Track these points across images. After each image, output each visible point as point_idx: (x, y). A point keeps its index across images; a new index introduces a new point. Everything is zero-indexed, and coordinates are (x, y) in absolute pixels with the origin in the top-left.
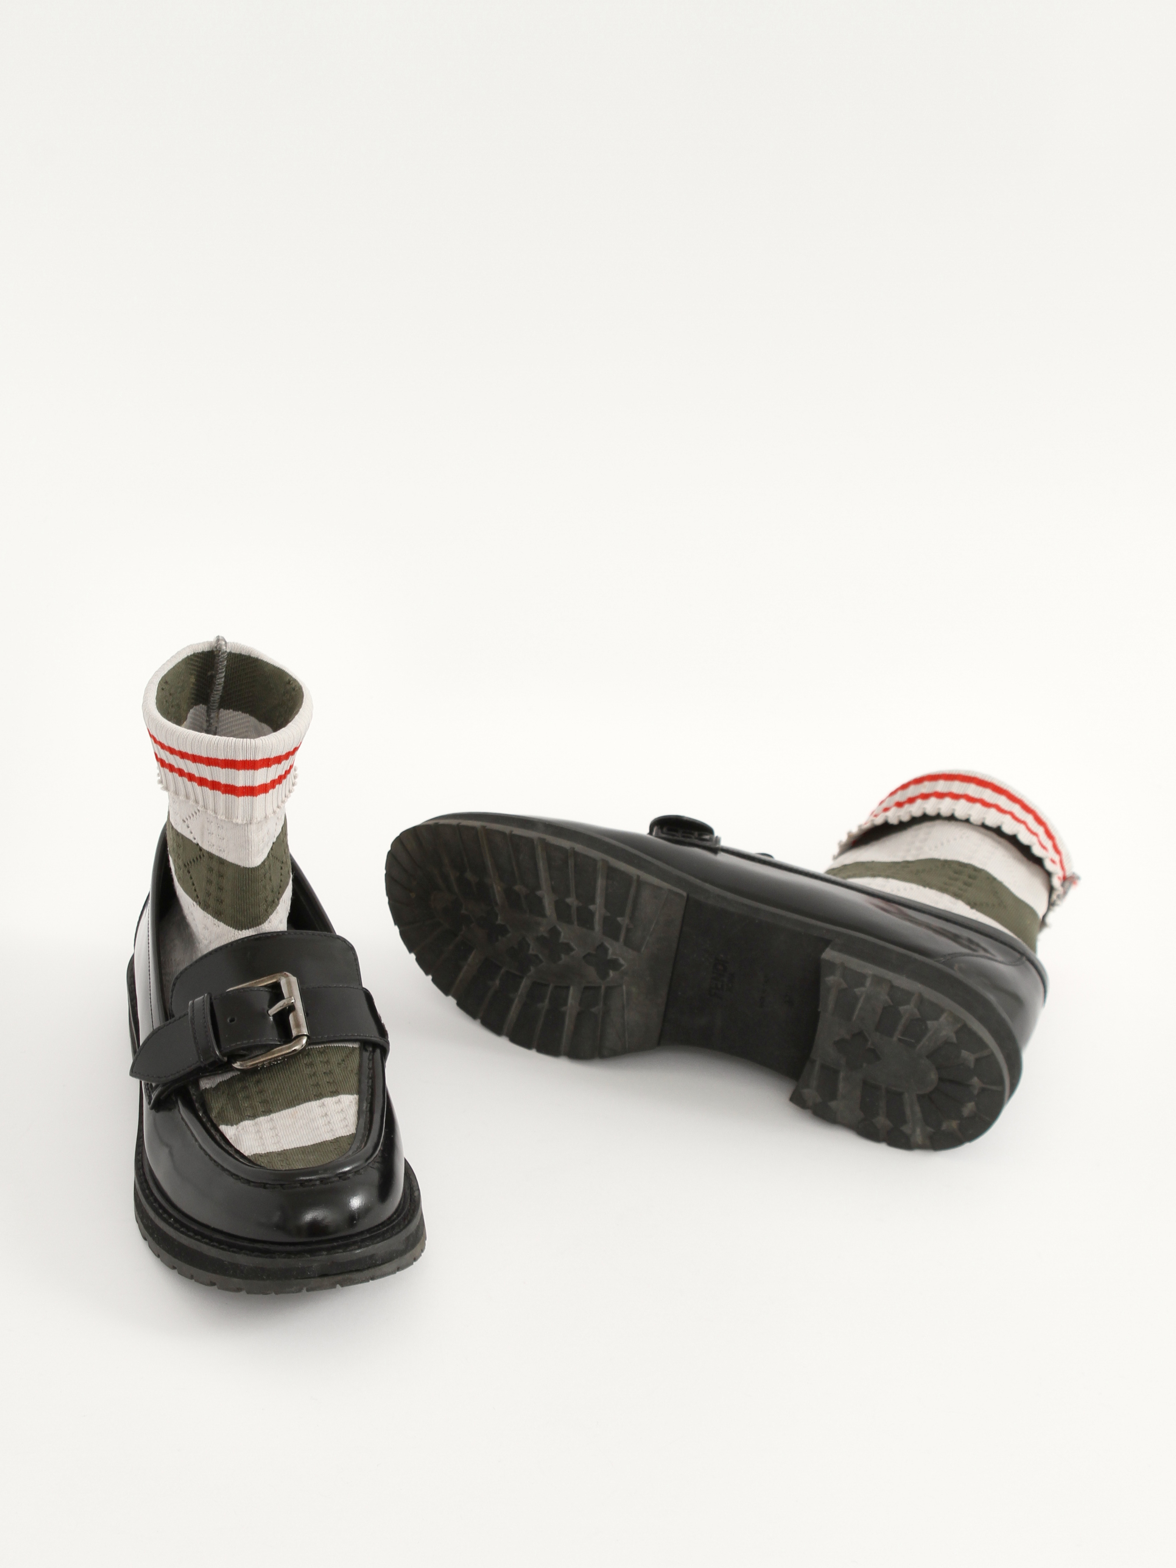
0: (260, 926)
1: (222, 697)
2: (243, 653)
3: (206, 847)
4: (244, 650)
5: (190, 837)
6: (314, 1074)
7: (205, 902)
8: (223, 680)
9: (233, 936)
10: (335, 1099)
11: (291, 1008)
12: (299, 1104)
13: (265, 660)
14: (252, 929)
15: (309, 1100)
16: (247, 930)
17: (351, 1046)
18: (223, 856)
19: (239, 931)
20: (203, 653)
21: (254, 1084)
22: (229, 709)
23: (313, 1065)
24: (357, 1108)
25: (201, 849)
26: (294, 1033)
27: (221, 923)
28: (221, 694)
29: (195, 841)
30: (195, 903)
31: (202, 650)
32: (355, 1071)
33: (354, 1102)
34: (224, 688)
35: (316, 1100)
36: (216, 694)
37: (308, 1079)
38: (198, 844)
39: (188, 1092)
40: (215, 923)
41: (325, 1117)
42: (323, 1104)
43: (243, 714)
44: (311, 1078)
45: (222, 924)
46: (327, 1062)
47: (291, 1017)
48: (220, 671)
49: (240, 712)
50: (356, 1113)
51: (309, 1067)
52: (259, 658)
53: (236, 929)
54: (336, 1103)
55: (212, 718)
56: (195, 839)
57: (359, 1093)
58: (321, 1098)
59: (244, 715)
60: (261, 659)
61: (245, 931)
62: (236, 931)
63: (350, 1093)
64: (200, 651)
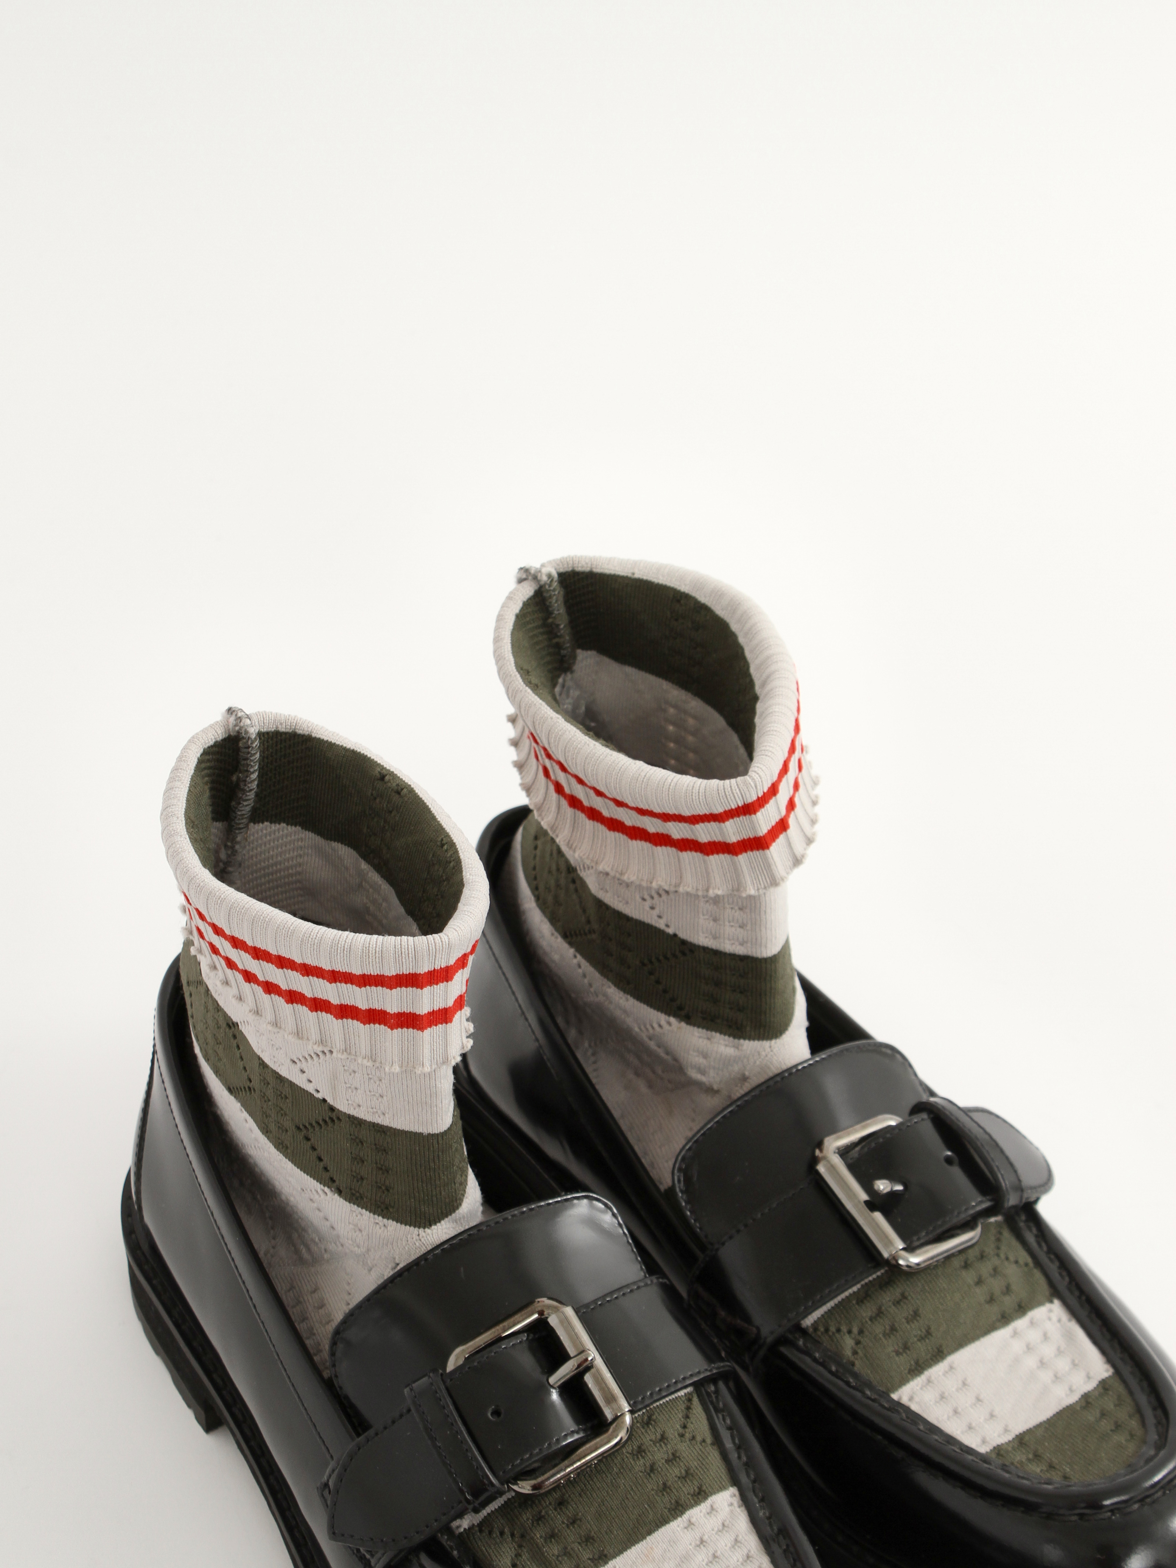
0: (457, 1212)
1: (254, 810)
2: (282, 729)
3: (342, 1106)
4: (281, 724)
5: (310, 1088)
6: (652, 1469)
7: (351, 1189)
8: (256, 783)
9: (416, 1240)
10: (704, 1507)
11: (586, 1367)
12: (650, 1533)
13: (326, 739)
14: (446, 1219)
15: (663, 1521)
16: (438, 1224)
17: (683, 1394)
18: (385, 1121)
19: (426, 1230)
20: (216, 745)
21: (555, 1509)
22: (263, 823)
23: (644, 1451)
24: (746, 1512)
25: (332, 1109)
26: (609, 1414)
27: (390, 1221)
28: (252, 805)
29: (319, 1096)
30: (326, 1189)
31: (214, 741)
32: (709, 1440)
33: (736, 1504)
34: (257, 795)
35: (675, 1518)
36: (247, 806)
37: (645, 1481)
38: (324, 1100)
39: (439, 1544)
40: (377, 1221)
41: (702, 1546)
42: (690, 1524)
43: (289, 827)
44: (650, 1476)
45: (392, 1225)
46: (663, 1438)
47: (588, 1378)
48: (252, 770)
49: (283, 825)
50: (750, 1525)
51: (638, 1458)
52: (313, 735)
53: (419, 1228)
54: (708, 1513)
55: (239, 843)
56: (318, 1091)
57: (735, 1482)
58: (682, 1513)
59: (291, 829)
60: (318, 736)
61: (435, 1227)
62: (421, 1230)
63: (722, 1488)
64: (211, 743)
